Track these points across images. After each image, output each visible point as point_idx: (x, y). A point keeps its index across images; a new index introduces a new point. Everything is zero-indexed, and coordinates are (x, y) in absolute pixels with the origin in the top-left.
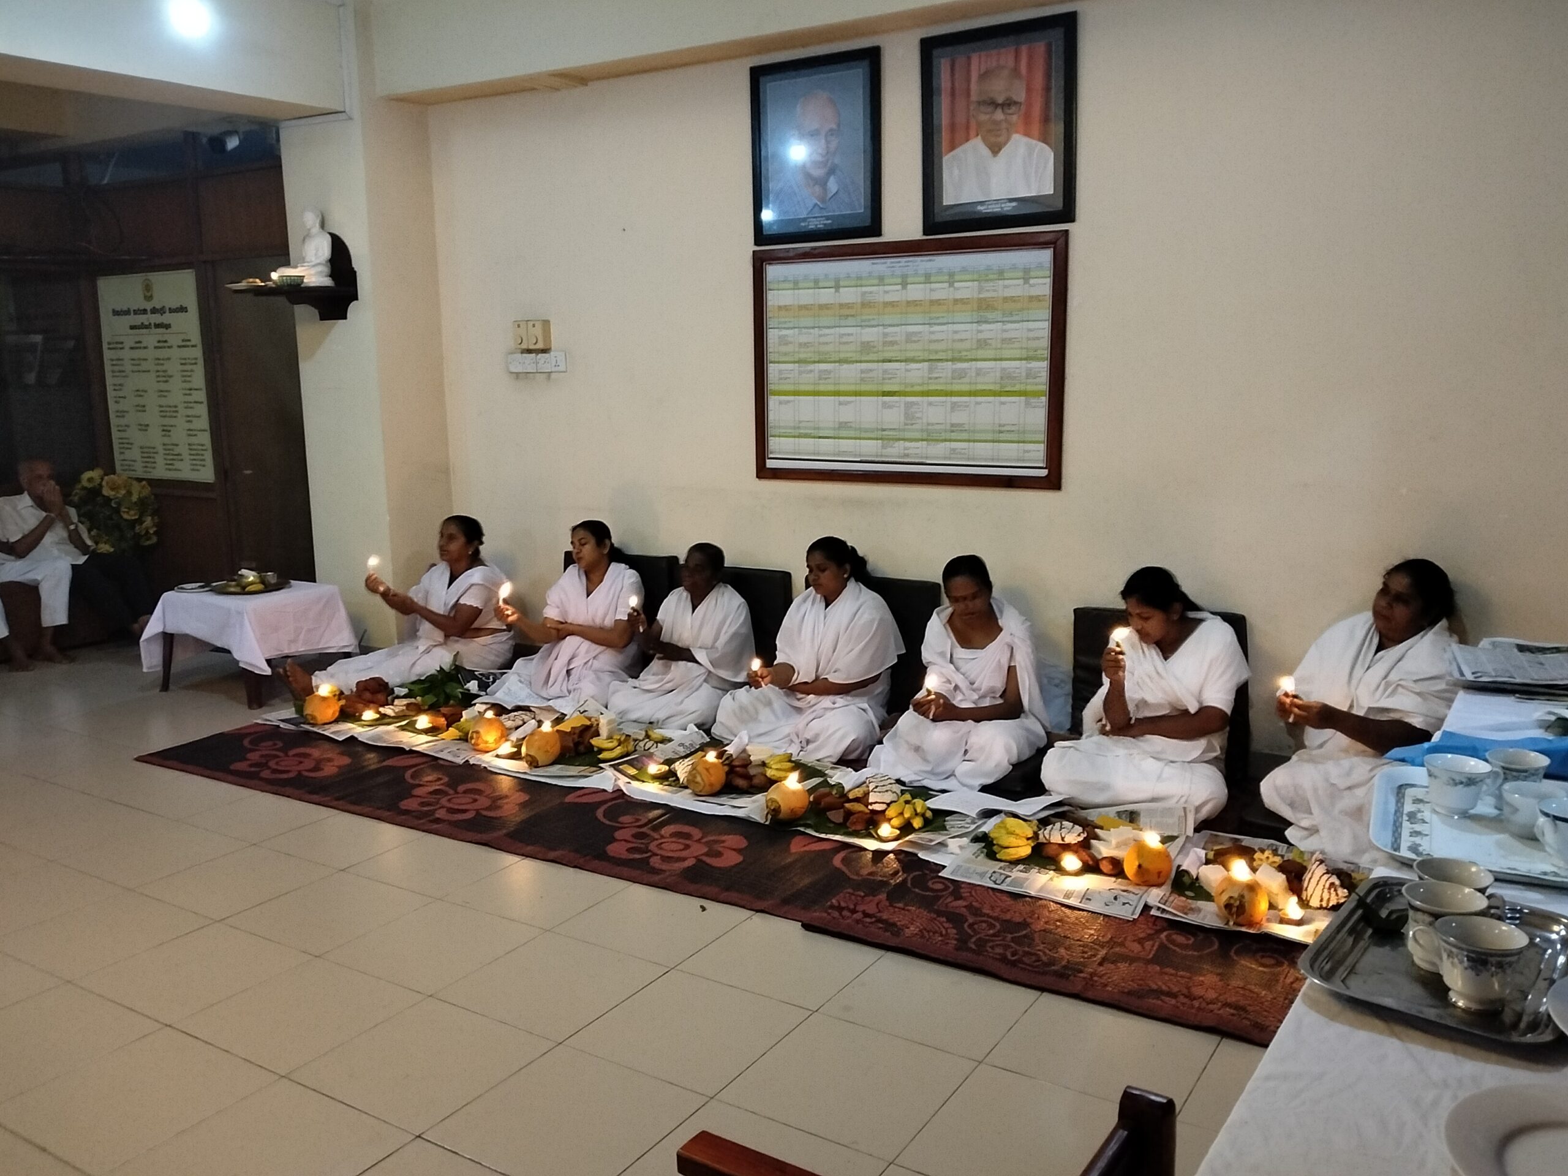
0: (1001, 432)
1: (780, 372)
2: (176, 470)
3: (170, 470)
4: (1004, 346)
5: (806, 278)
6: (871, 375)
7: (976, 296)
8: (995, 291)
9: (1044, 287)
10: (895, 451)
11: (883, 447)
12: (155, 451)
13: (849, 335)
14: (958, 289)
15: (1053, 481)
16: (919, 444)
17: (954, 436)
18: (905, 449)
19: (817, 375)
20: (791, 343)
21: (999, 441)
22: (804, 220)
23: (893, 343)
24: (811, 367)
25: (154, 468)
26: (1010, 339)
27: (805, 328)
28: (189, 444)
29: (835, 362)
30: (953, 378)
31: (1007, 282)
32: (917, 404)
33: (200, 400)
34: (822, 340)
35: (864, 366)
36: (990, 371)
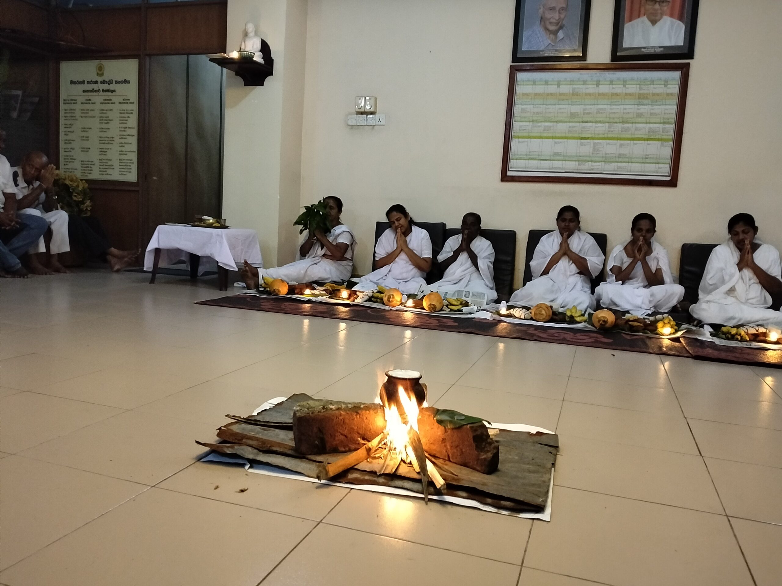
0: (646, 158)
1: (521, 126)
2: (107, 174)
3: (103, 174)
4: (652, 117)
5: (541, 80)
6: (574, 129)
7: (638, 92)
8: (648, 90)
9: (675, 89)
10: (586, 167)
11: (579, 165)
12: (93, 163)
13: (563, 109)
14: (628, 88)
15: (672, 183)
16: (600, 164)
17: (620, 160)
18: (592, 166)
19: (543, 128)
20: (528, 112)
21: (645, 163)
22: (542, 51)
23: (589, 114)
24: (540, 124)
25: (90, 173)
26: (655, 113)
27: (537, 104)
28: (120, 160)
29: (554, 122)
30: (622, 131)
31: (655, 86)
32: (601, 143)
33: (133, 134)
34: (547, 111)
35: (571, 124)
36: (643, 128)
